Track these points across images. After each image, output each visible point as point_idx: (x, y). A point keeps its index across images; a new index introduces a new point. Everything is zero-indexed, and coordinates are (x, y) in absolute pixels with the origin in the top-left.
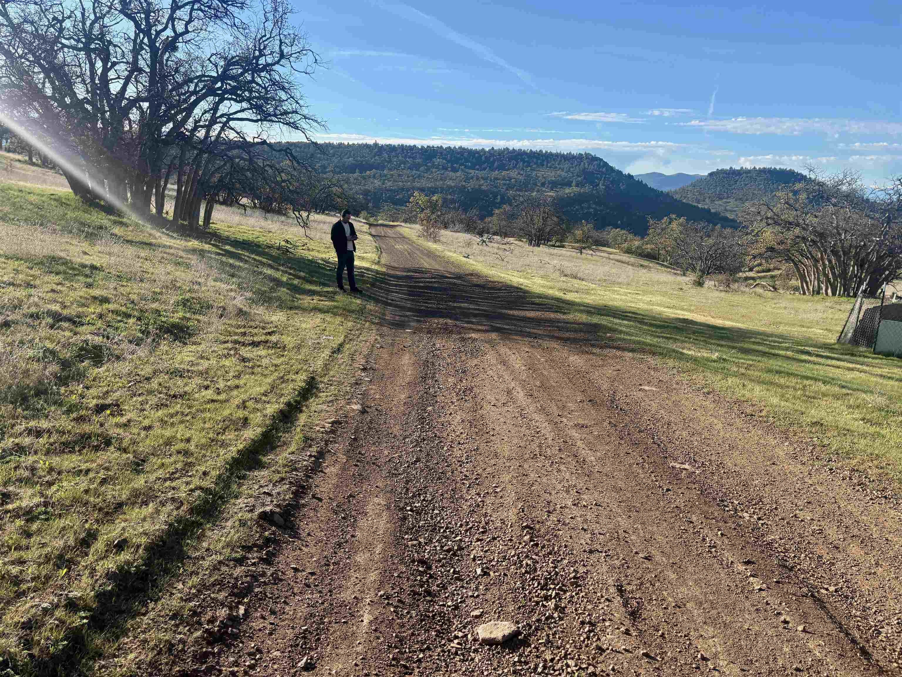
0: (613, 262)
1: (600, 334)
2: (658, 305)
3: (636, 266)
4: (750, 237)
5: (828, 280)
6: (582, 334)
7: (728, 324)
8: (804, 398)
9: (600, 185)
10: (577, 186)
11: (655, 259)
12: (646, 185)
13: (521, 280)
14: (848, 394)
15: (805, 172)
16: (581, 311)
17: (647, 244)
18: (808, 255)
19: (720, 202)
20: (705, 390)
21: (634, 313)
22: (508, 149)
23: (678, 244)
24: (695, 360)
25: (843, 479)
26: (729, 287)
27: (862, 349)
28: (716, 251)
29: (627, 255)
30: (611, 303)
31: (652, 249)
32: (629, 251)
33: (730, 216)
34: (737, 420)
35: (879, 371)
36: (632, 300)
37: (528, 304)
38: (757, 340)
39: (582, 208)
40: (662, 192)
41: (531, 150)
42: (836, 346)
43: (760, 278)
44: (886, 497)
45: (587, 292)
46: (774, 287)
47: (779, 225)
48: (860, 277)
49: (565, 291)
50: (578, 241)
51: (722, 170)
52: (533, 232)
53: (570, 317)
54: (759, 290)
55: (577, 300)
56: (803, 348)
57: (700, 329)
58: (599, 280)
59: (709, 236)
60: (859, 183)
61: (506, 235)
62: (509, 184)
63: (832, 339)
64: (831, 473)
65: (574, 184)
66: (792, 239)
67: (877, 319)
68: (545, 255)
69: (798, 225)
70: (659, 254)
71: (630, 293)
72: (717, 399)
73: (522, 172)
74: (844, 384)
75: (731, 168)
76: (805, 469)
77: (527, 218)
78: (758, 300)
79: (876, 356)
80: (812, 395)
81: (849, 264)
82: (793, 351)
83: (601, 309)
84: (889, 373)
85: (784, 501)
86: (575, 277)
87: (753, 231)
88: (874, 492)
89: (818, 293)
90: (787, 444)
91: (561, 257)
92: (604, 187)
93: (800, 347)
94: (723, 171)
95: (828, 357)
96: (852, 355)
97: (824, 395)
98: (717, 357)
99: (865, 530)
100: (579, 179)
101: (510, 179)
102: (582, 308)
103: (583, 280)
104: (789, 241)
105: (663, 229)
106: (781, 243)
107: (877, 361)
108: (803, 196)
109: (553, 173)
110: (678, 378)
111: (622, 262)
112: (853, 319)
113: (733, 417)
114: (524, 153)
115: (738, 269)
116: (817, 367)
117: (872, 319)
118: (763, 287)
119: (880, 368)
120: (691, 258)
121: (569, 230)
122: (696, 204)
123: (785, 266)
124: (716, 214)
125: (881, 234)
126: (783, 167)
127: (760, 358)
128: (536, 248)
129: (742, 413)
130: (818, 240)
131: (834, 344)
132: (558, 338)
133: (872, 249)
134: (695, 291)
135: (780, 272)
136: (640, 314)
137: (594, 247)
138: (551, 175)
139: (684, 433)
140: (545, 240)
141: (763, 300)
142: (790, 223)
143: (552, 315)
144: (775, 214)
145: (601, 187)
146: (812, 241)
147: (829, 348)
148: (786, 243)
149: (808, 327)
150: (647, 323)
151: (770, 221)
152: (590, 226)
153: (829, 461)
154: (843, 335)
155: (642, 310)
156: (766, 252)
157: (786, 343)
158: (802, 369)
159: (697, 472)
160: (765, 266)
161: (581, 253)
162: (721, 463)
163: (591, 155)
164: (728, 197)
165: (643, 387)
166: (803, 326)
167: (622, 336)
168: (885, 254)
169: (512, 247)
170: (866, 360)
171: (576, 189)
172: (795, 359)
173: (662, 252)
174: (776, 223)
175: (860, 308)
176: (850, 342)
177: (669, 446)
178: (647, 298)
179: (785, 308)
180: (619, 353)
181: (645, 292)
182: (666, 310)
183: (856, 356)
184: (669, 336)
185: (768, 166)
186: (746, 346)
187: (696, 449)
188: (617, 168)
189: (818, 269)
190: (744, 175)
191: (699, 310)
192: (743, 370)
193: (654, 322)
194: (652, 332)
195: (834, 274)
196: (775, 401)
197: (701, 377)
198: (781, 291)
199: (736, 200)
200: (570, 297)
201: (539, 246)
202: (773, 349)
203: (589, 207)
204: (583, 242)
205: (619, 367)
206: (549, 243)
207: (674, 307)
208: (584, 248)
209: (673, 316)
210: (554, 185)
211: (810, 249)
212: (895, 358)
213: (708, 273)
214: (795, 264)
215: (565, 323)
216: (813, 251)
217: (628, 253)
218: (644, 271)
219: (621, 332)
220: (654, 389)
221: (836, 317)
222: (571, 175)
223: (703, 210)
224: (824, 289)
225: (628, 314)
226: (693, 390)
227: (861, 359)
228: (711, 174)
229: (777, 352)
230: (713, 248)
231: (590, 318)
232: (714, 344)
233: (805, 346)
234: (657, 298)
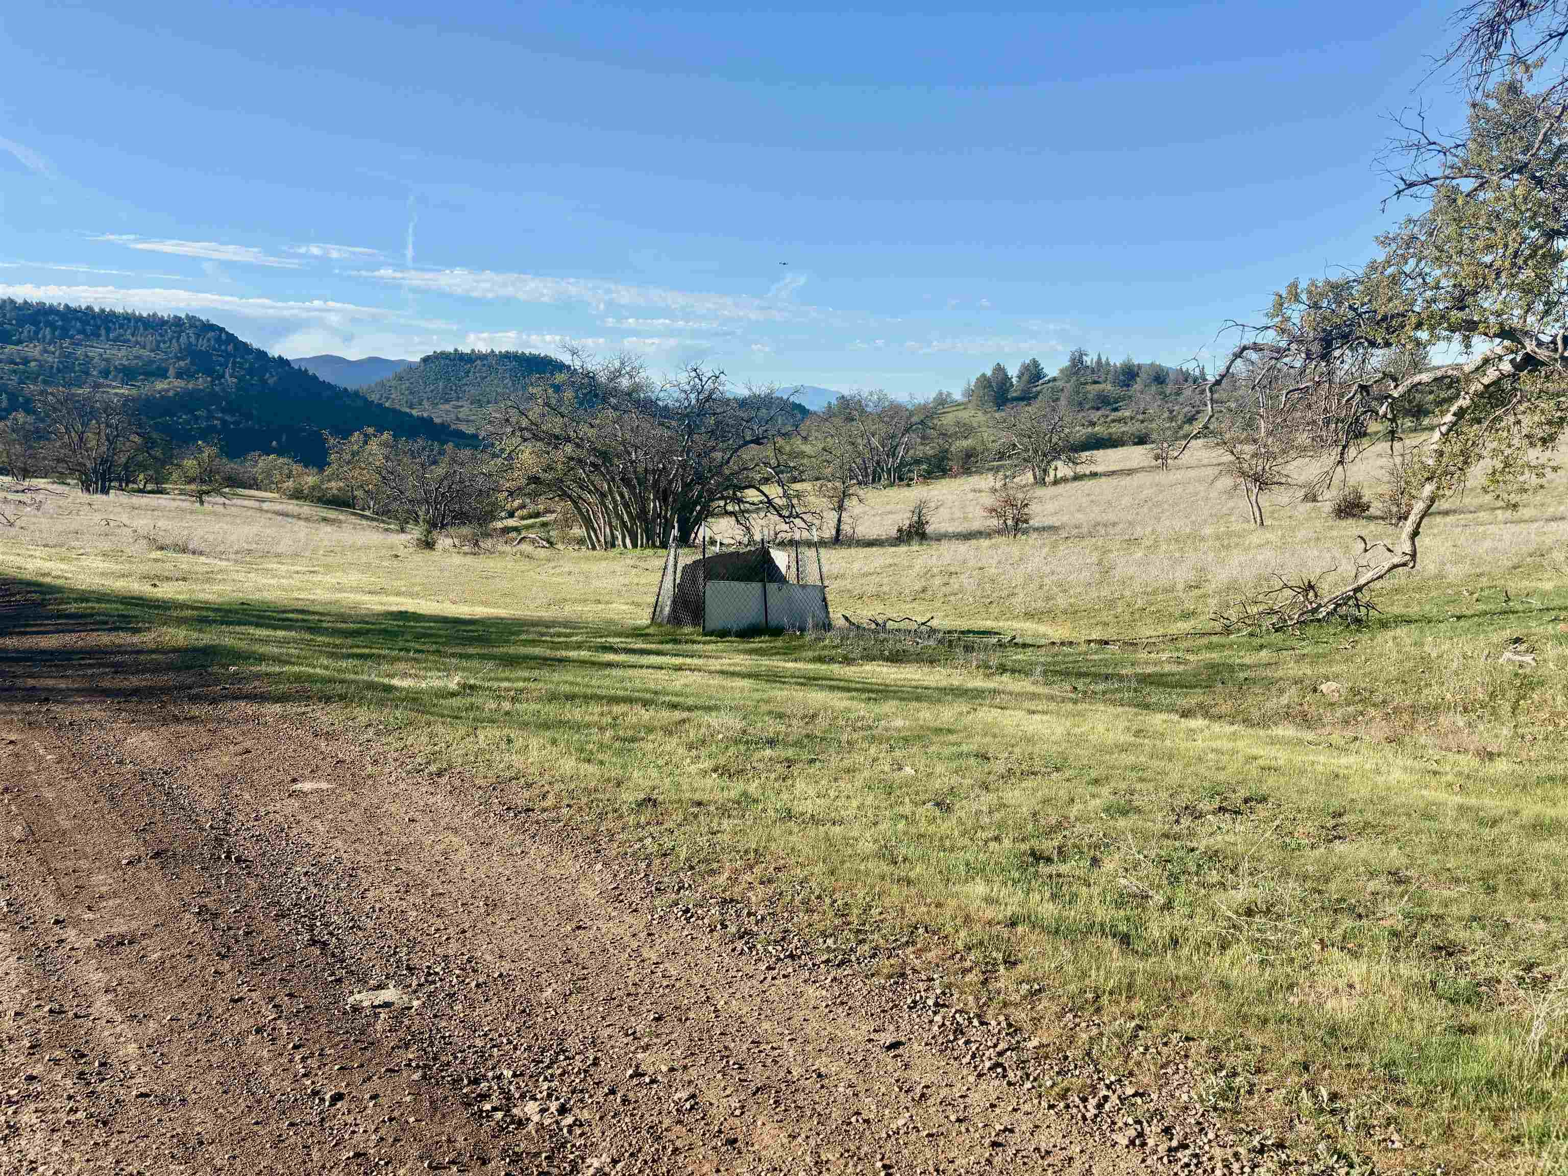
0: (269, 515)
1: (215, 669)
2: (353, 590)
3: (314, 522)
4: (499, 461)
5: (624, 524)
6: (171, 675)
7: (480, 611)
8: (617, 744)
9: (227, 376)
10: (179, 375)
11: (349, 506)
12: (315, 378)
13: (47, 566)
14: (684, 721)
15: (566, 359)
16: (181, 621)
17: (329, 481)
18: (591, 487)
19: (447, 407)
20: (433, 768)
21: (302, 612)
22: (12, 301)
23: (384, 478)
24: (414, 699)
25: (711, 931)
26: (479, 547)
27: (688, 629)
28: (450, 487)
29: (295, 502)
30: (257, 596)
31: (339, 489)
32: (297, 495)
33: (470, 430)
34: (500, 829)
35: (715, 664)
36: (303, 585)
37: (48, 618)
38: (530, 637)
39: (197, 418)
40: (346, 389)
41: (67, 306)
42: (651, 631)
43: (527, 527)
44: (792, 956)
45: (209, 577)
46: (548, 541)
47: (541, 440)
48: (665, 517)
49: (155, 579)
50: (191, 481)
51: (442, 353)
52: (89, 465)
53: (147, 639)
54: (526, 547)
55: (181, 597)
56: (603, 640)
57: (430, 628)
58: (237, 553)
59: (435, 462)
60: (643, 374)
61: (26, 473)
62: (24, 372)
63: (643, 618)
64: (688, 920)
65: (171, 372)
66: (563, 463)
67: (701, 580)
68: (120, 509)
69: (568, 440)
70: (354, 498)
71: (297, 572)
72: (457, 783)
73: (52, 348)
74: (675, 699)
75: (456, 350)
76: (639, 923)
77: (70, 437)
78: (524, 565)
79: (708, 638)
80: (630, 733)
81: (649, 498)
82: (589, 649)
83: (230, 611)
84: (730, 665)
85: (610, 1030)
86: (184, 550)
87: (502, 450)
88: (770, 948)
89: (613, 545)
90: (599, 866)
91: (156, 513)
92: (235, 380)
93: (599, 640)
94: (443, 356)
95: (643, 652)
96: (676, 641)
97: (650, 730)
98: (458, 684)
99: (775, 1062)
100: (182, 363)
101: (26, 361)
102: (189, 613)
103: (201, 553)
104: (560, 466)
105: (353, 454)
106: (548, 468)
107: (712, 647)
108: (569, 394)
109: (123, 352)
110: (376, 747)
111: (287, 515)
112: (668, 584)
113: (491, 822)
114: (52, 310)
115: (490, 515)
116: (630, 672)
117: (694, 581)
118: (533, 541)
119: (717, 658)
120: (410, 501)
121: (167, 459)
122: (408, 410)
123: (562, 507)
124: (444, 427)
125: (683, 451)
126: (535, 352)
127: (536, 673)
128: (99, 498)
129: (509, 809)
130: (600, 462)
131: (648, 627)
132: (106, 693)
133: (675, 475)
134: (422, 557)
135: (554, 515)
136: (314, 613)
137: (227, 490)
138: (121, 355)
139: (388, 891)
140: (120, 480)
141: (534, 564)
142: (557, 437)
143: (105, 639)
144: (532, 423)
145: (230, 380)
146: (593, 464)
147: (642, 635)
148: (556, 470)
149: (607, 603)
150: (326, 629)
151: (527, 434)
152: (215, 450)
153: (679, 890)
154: (658, 609)
155: (321, 603)
156: (528, 484)
157: (577, 634)
158: (607, 682)
159: (416, 1003)
160: (531, 508)
161: (202, 503)
162: (469, 961)
163: (199, 320)
164: (458, 399)
165: (298, 786)
166: (599, 602)
167: (263, 668)
168: (692, 480)
169: (39, 497)
170: (695, 647)
171: (179, 384)
172: (593, 664)
173: (359, 493)
174: (536, 437)
175: (675, 565)
176: (669, 622)
177: (350, 939)
178: (331, 579)
179: (570, 573)
180: (250, 709)
181: (328, 568)
182: (366, 598)
183: (680, 642)
184: (367, 651)
185: (512, 349)
186: (512, 650)
187: (413, 932)
188: (255, 346)
189: (606, 508)
190: (478, 362)
191: (428, 592)
192: (507, 706)
193: (344, 626)
194: (336, 646)
195: (629, 514)
196: (568, 765)
197: (424, 739)
198: (560, 546)
199: (472, 403)
200: (166, 591)
201: (107, 493)
202: (558, 649)
203: (210, 417)
204: (203, 481)
205: (248, 744)
206: (131, 486)
207: (382, 591)
208: (207, 493)
209: (379, 608)
210: (128, 374)
211: (592, 478)
212: (733, 639)
213: (443, 526)
214: (574, 502)
215: (132, 652)
216: (597, 479)
217: (297, 498)
218: (329, 529)
219: (262, 658)
220: (324, 785)
221: (643, 581)
222: (162, 356)
223: (421, 419)
224: (620, 537)
225: (291, 616)
226: (408, 772)
227: (689, 647)
228: (426, 360)
229: (564, 653)
230: (445, 483)
231: (195, 635)
232: (453, 655)
233: (607, 636)
234: (353, 578)
